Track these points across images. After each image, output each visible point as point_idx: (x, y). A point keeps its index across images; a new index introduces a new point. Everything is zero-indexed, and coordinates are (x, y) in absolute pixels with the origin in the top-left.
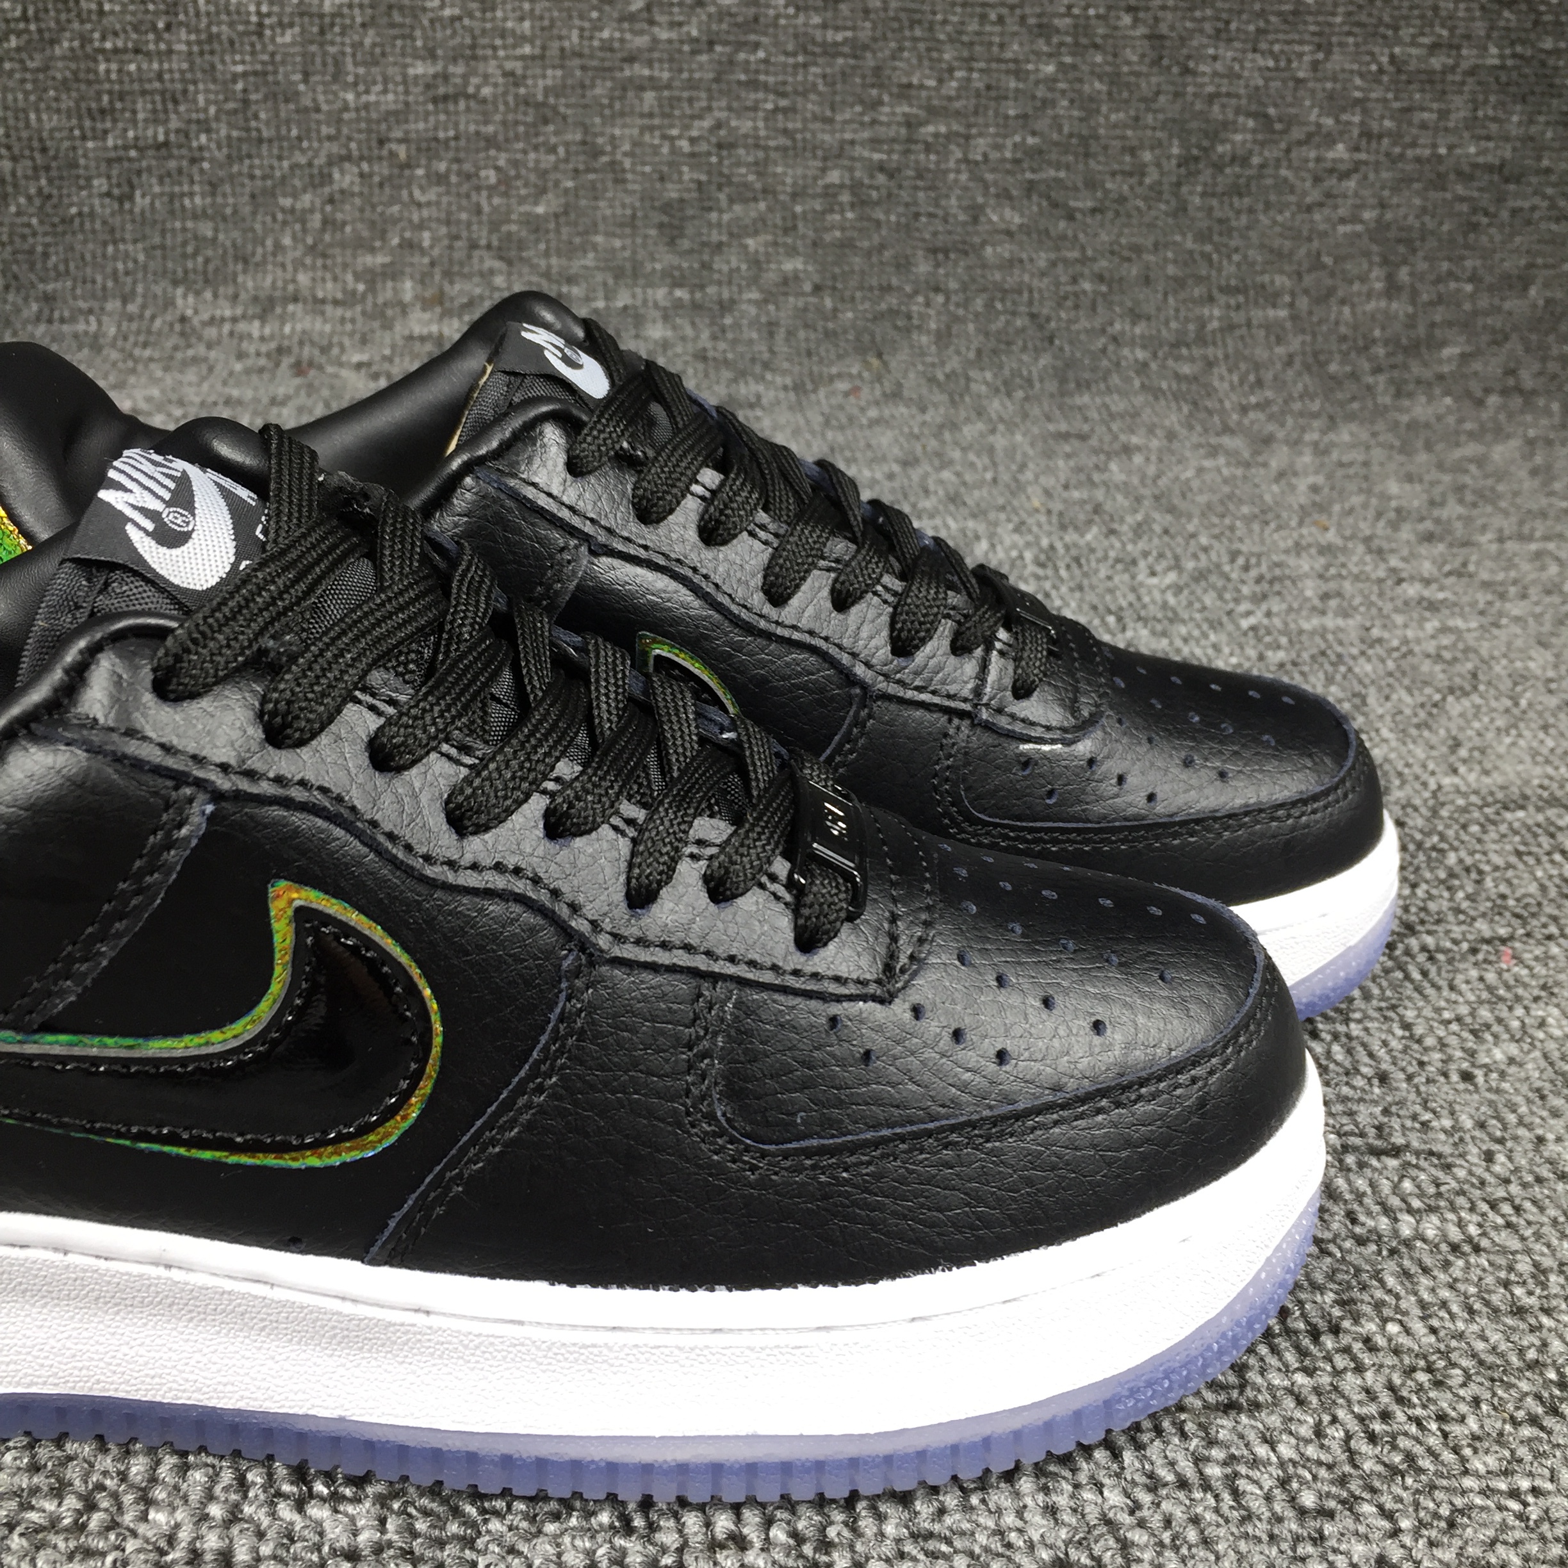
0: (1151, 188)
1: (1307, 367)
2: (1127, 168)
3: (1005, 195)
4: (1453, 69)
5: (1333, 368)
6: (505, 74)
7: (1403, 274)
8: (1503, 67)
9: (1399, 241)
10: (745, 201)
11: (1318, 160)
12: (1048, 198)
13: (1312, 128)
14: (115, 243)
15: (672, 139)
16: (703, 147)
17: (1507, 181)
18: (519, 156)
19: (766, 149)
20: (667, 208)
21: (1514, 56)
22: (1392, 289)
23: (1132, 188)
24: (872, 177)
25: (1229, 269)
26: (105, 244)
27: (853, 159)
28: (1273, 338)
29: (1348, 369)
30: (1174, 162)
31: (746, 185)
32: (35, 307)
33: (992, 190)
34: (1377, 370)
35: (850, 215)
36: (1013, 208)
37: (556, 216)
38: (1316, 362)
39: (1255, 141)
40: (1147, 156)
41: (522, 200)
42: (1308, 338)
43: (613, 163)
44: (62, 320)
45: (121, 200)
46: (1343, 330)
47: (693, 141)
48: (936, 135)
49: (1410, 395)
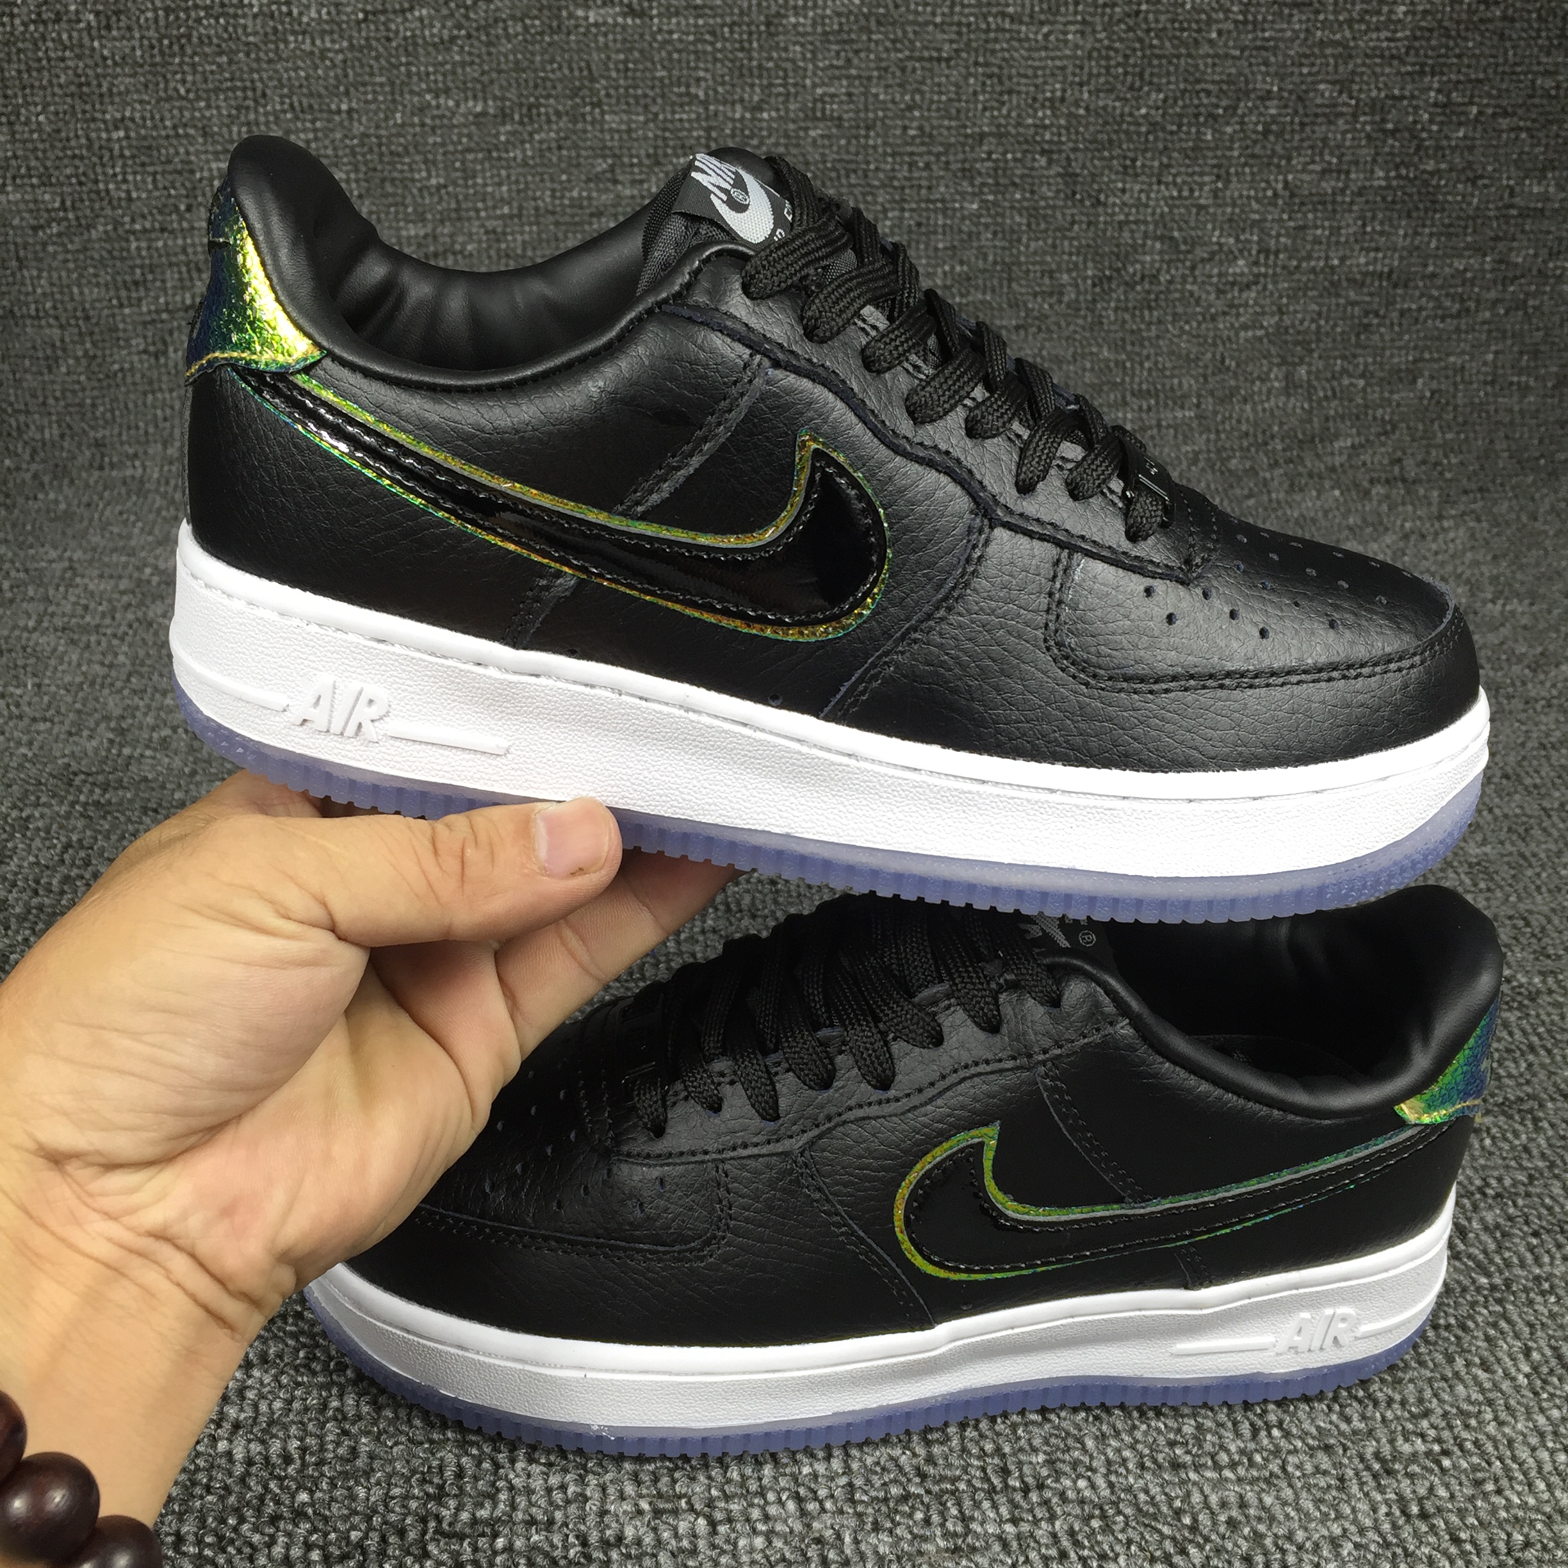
0: (1068, 306)
2: (1047, 289)
4: (1343, 191)
6: (487, 232)
7: (1301, 373)
8: (1389, 187)
11: (1221, 275)
13: (1216, 248)
14: (153, 392)
17: (1395, 286)
21: (1399, 177)
23: (1051, 306)
25: (1141, 375)
26: (145, 394)
29: (1248, 464)
30: (1089, 282)
32: (88, 453)
34: (1274, 465)
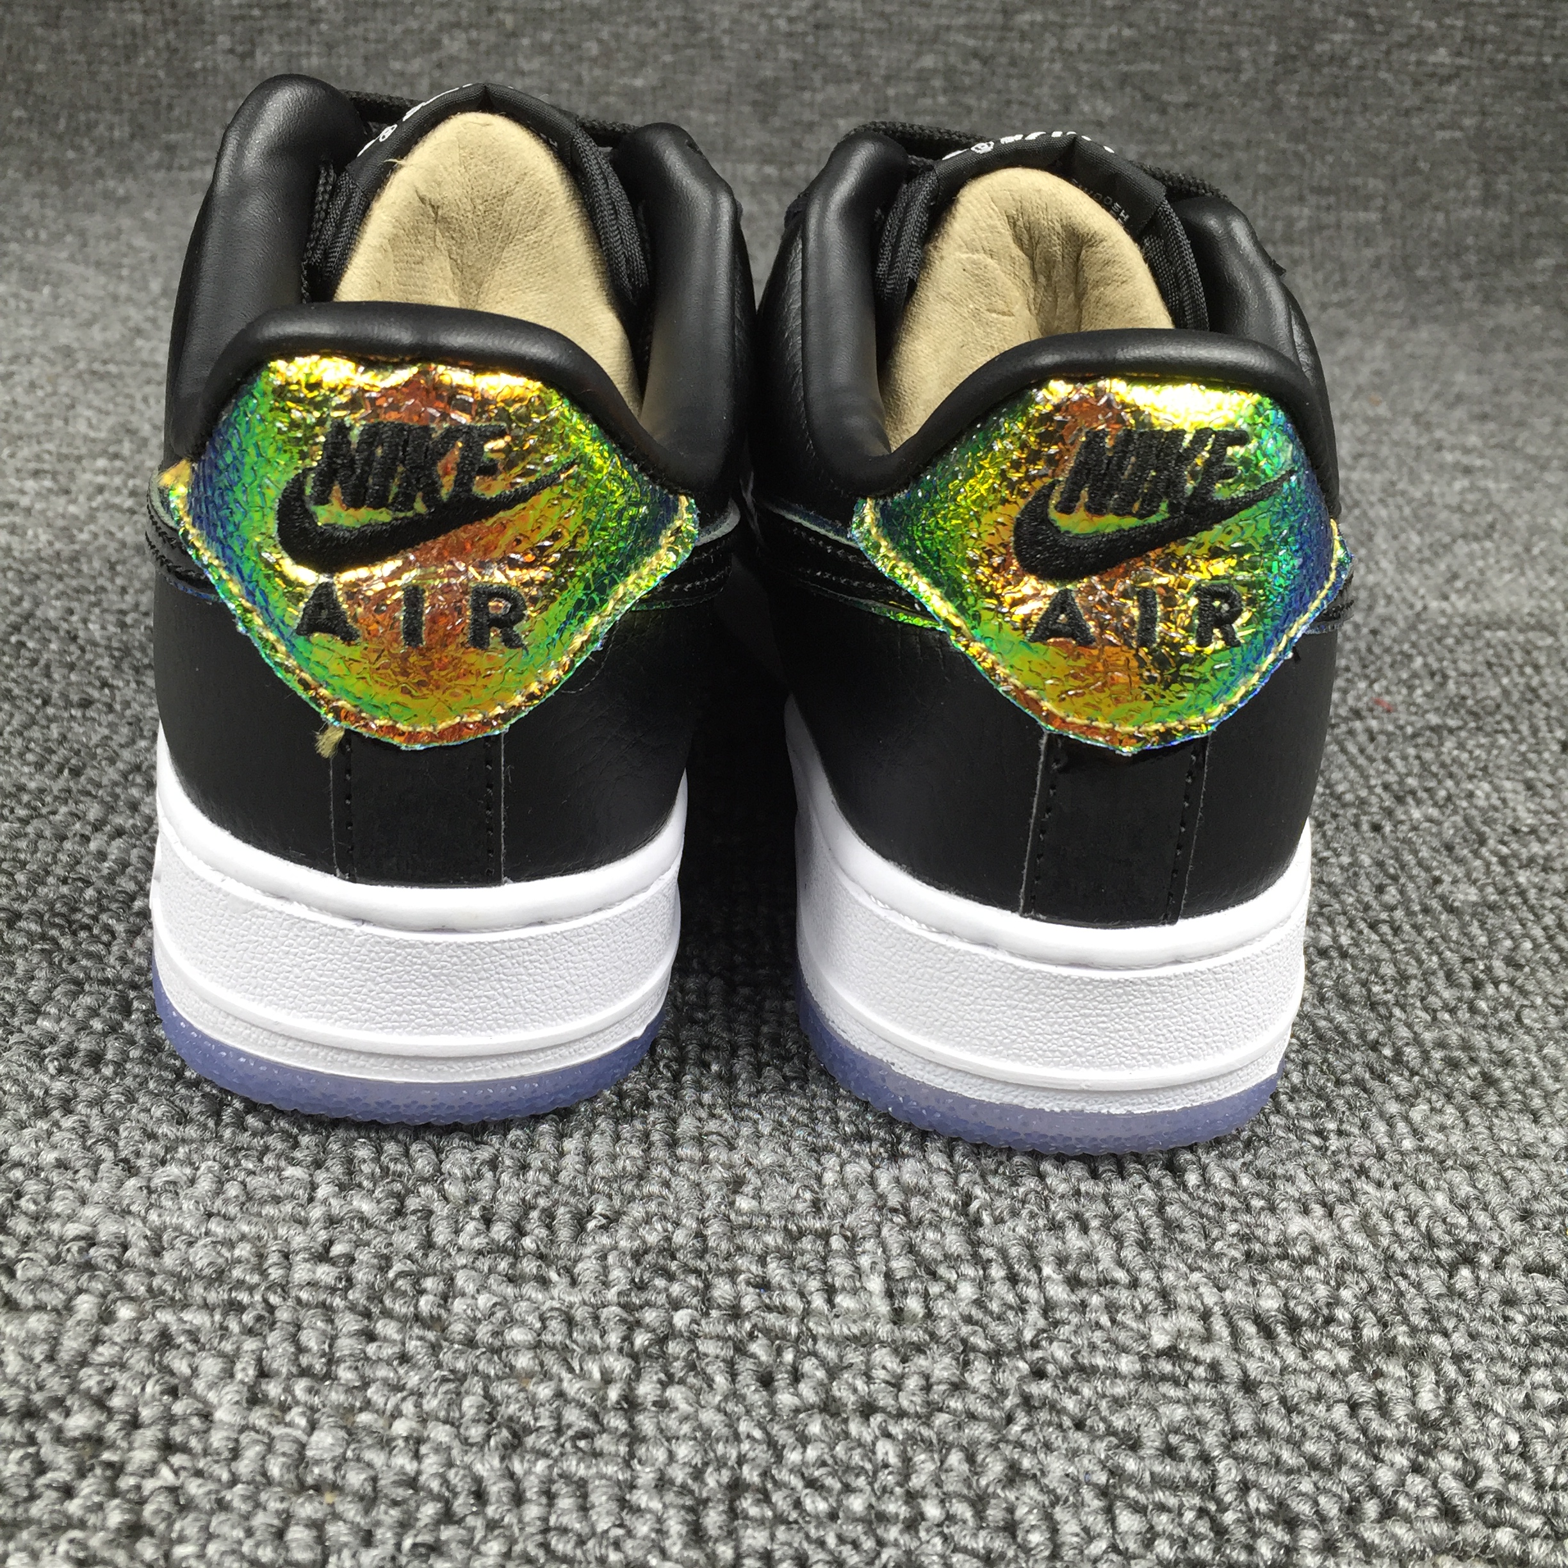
0: (1247, 85)
1: (1393, 269)
2: (1223, 63)
3: (1097, 86)
5: (1421, 272)
7: (1501, 185)
9: (1499, 149)
10: (838, 82)
11: (1419, 63)
12: (1141, 90)
13: (1413, 31)
15: (771, 18)
16: (800, 27)
18: (621, 30)
19: (863, 31)
20: (761, 86)
22: (1489, 198)
23: (1227, 84)
24: (966, 62)
25: (1321, 169)
27: (948, 44)
28: (1361, 241)
29: (1437, 273)
30: (1271, 60)
31: (839, 66)
33: (1085, 80)
34: (1466, 277)
35: (942, 99)
36: (1106, 100)
37: (654, 89)
38: (1404, 266)
39: (1355, 42)
40: (1244, 53)
41: (622, 73)
42: (1399, 242)
43: (711, 40)
44: (181, 168)
45: (243, 57)
46: (1435, 235)
47: (791, 20)
48: (1032, 24)
49: (1499, 303)
